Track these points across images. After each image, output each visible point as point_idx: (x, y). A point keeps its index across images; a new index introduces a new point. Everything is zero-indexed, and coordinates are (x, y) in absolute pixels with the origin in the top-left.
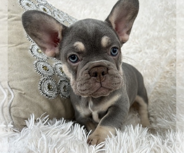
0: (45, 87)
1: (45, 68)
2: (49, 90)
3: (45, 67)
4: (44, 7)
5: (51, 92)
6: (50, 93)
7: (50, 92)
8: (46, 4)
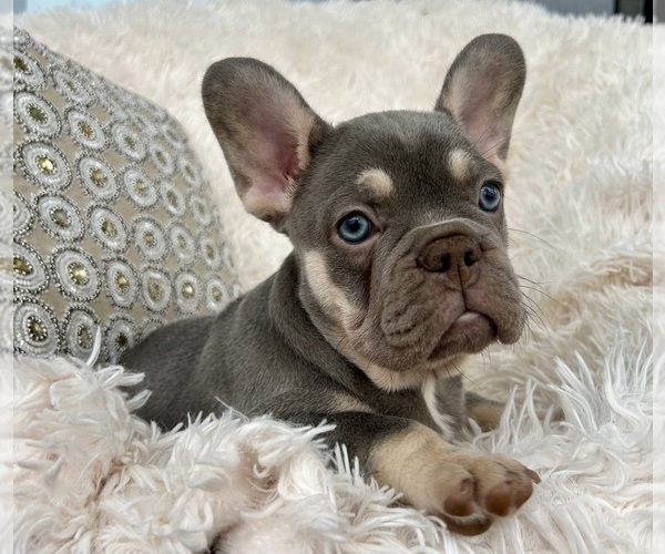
1: (19, 263)
2: (34, 338)
3: (20, 259)
4: (17, 53)
5: (40, 344)
6: (36, 347)
7: (36, 344)
8: (25, 44)
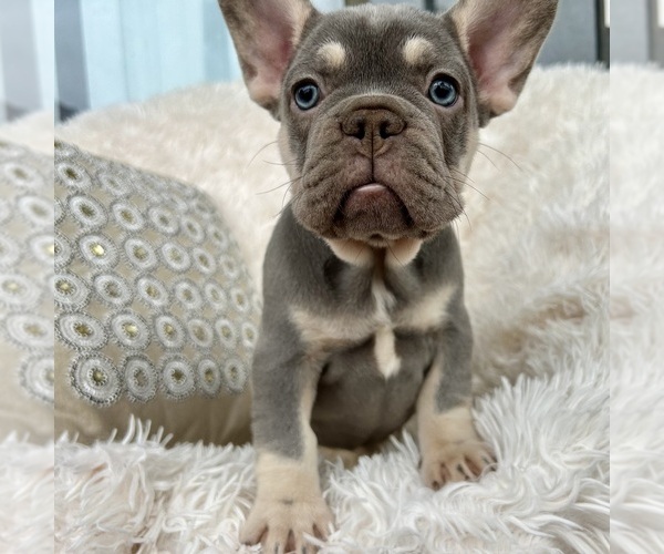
0: (85, 378)
2: (97, 384)
3: (83, 326)
4: (69, 166)
5: (103, 388)
7: (99, 388)
8: (75, 156)
